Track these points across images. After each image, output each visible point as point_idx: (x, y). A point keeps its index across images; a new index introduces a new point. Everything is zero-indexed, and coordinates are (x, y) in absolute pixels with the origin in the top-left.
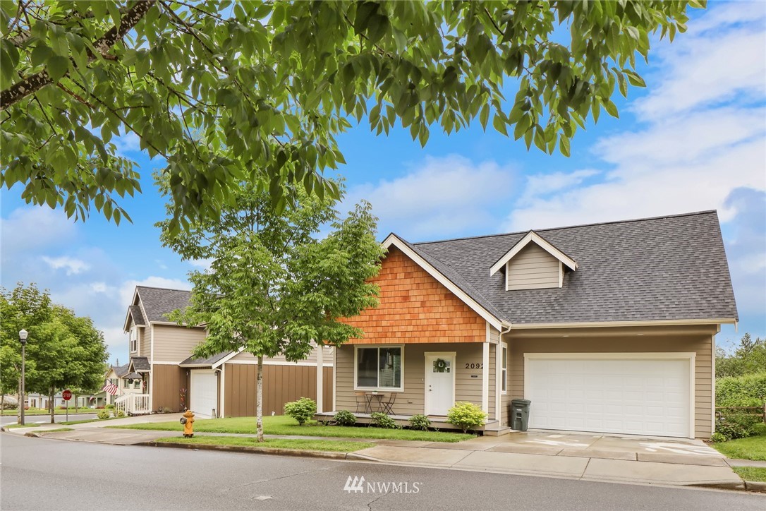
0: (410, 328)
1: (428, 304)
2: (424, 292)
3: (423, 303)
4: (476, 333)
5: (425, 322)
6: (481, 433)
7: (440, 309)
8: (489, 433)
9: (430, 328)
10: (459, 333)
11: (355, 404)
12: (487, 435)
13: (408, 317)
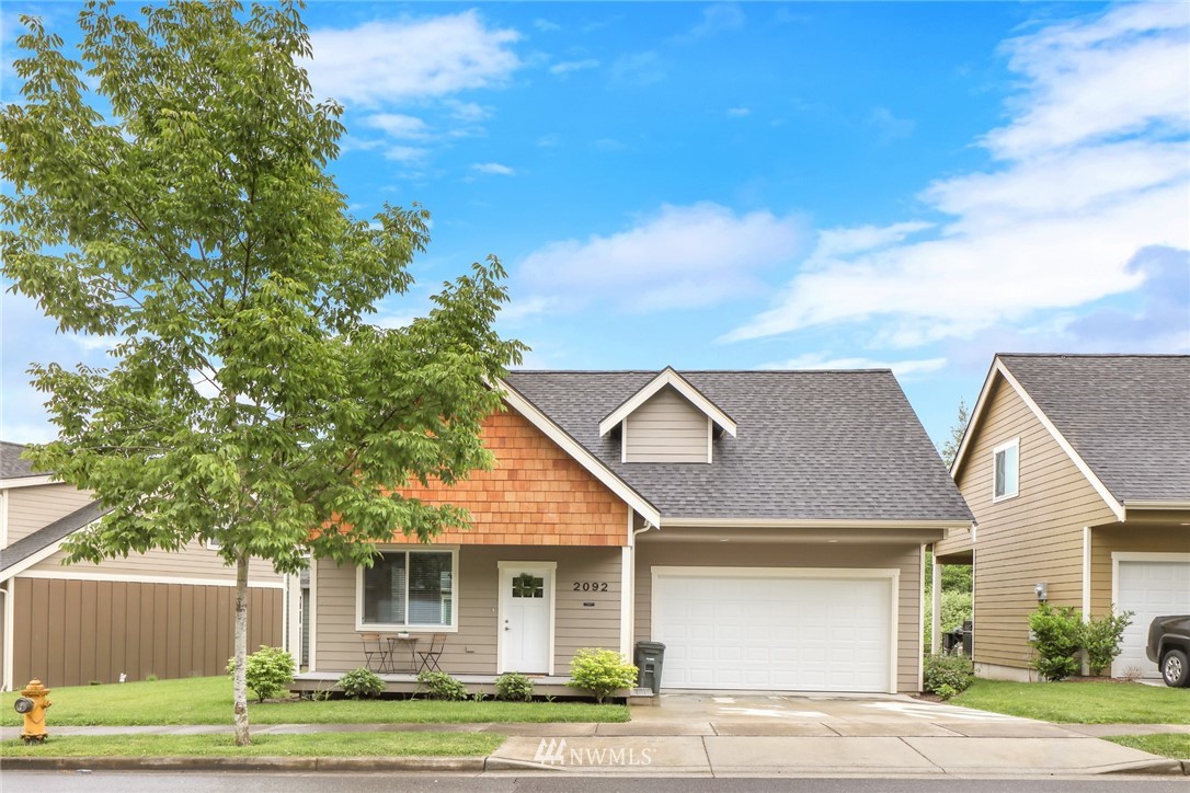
0: (488, 517)
1: (522, 475)
2: (515, 453)
3: (513, 474)
4: (610, 529)
5: (516, 507)
6: (622, 701)
7: (545, 486)
8: (636, 701)
9: (526, 519)
10: (579, 528)
11: (363, 657)
12: (633, 705)
13: (483, 496)
